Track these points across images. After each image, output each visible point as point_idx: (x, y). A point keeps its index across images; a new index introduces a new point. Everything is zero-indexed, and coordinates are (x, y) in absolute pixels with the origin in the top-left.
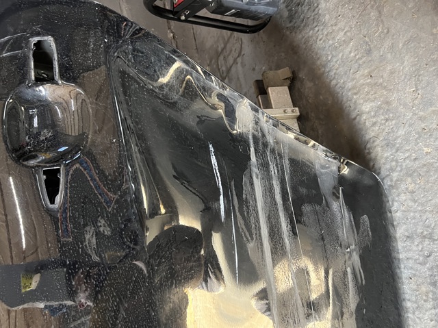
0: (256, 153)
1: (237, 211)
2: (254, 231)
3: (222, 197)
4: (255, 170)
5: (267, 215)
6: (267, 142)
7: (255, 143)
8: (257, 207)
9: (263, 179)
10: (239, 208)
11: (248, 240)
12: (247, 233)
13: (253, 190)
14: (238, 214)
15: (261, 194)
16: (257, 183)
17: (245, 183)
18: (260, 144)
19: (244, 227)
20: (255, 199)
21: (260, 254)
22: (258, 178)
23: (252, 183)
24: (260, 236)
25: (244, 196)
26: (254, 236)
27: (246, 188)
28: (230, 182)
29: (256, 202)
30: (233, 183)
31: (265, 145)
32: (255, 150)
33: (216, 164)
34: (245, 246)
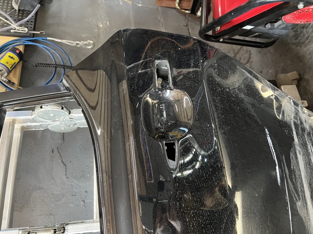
0: (297, 136)
1: (288, 178)
2: (300, 193)
3: (277, 167)
4: (298, 148)
5: (308, 182)
6: (304, 128)
7: (296, 128)
8: (301, 175)
9: (304, 155)
10: (289, 176)
11: (297, 200)
12: (296, 195)
13: (298, 163)
14: (289, 180)
15: (303, 166)
16: (300, 158)
17: (292, 158)
18: (300, 129)
19: (293, 190)
20: (300, 169)
21: (306, 211)
22: (300, 154)
23: (297, 158)
24: (305, 197)
25: (292, 167)
26: (301, 197)
27: (293, 161)
28: (282, 156)
29: (300, 172)
30: (284, 157)
31: (303, 130)
32: (297, 133)
33: (271, 143)
34: (295, 204)
